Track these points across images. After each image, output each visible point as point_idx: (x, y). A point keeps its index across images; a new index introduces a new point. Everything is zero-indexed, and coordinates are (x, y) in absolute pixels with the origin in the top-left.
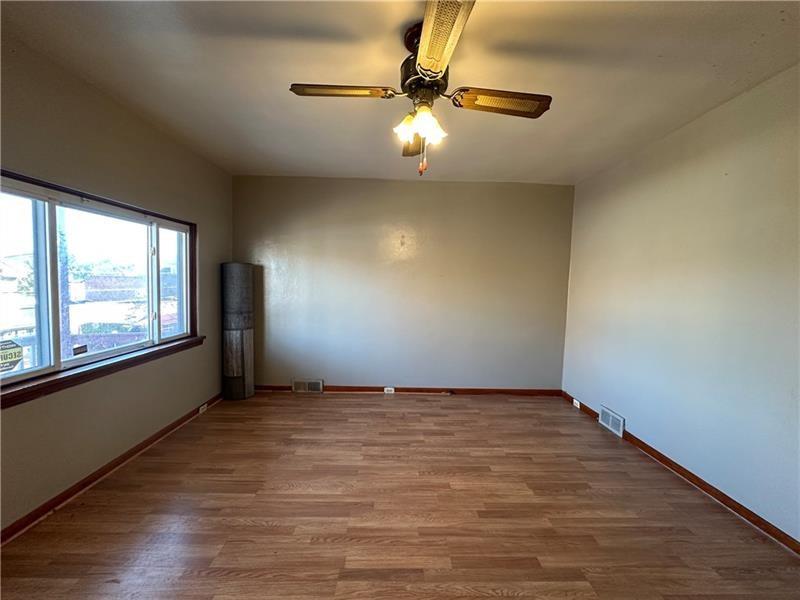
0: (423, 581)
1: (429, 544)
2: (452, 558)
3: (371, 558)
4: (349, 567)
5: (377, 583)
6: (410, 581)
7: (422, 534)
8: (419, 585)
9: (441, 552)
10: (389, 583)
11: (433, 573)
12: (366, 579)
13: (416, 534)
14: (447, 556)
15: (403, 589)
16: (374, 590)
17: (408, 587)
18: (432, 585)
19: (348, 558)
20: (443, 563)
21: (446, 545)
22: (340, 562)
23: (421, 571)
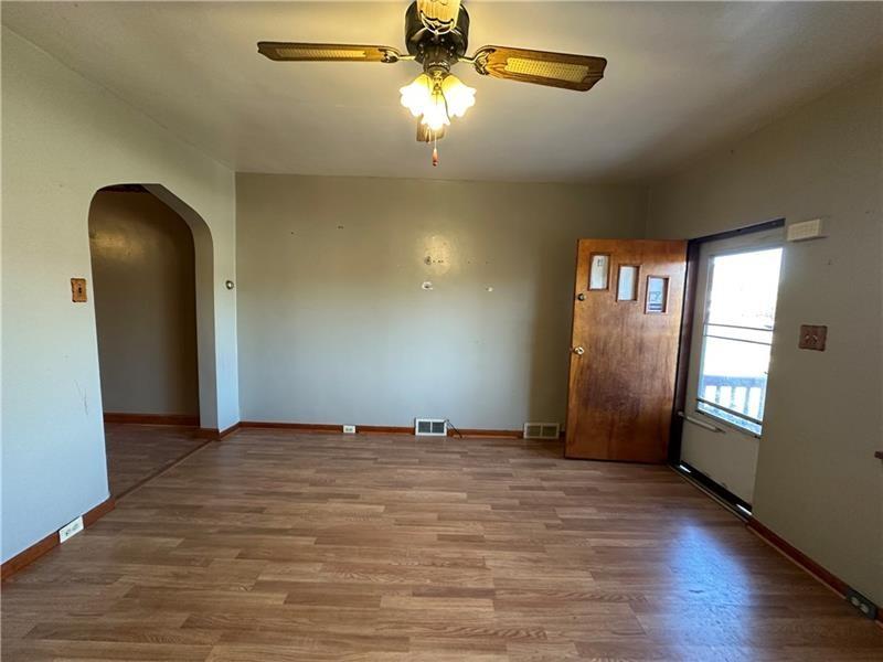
0: (414, 586)
1: (399, 625)
2: (378, 606)
3: (467, 609)
4: (488, 600)
5: (459, 586)
6: (427, 586)
7: (405, 639)
8: (418, 583)
9: (389, 613)
10: (446, 585)
11: (404, 593)
12: (469, 589)
13: (412, 640)
14: (383, 609)
15: (433, 580)
16: (458, 580)
17: (428, 581)
18: (406, 582)
19: (492, 609)
20: (389, 601)
21: (380, 623)
22: (499, 605)
23: (414, 595)
